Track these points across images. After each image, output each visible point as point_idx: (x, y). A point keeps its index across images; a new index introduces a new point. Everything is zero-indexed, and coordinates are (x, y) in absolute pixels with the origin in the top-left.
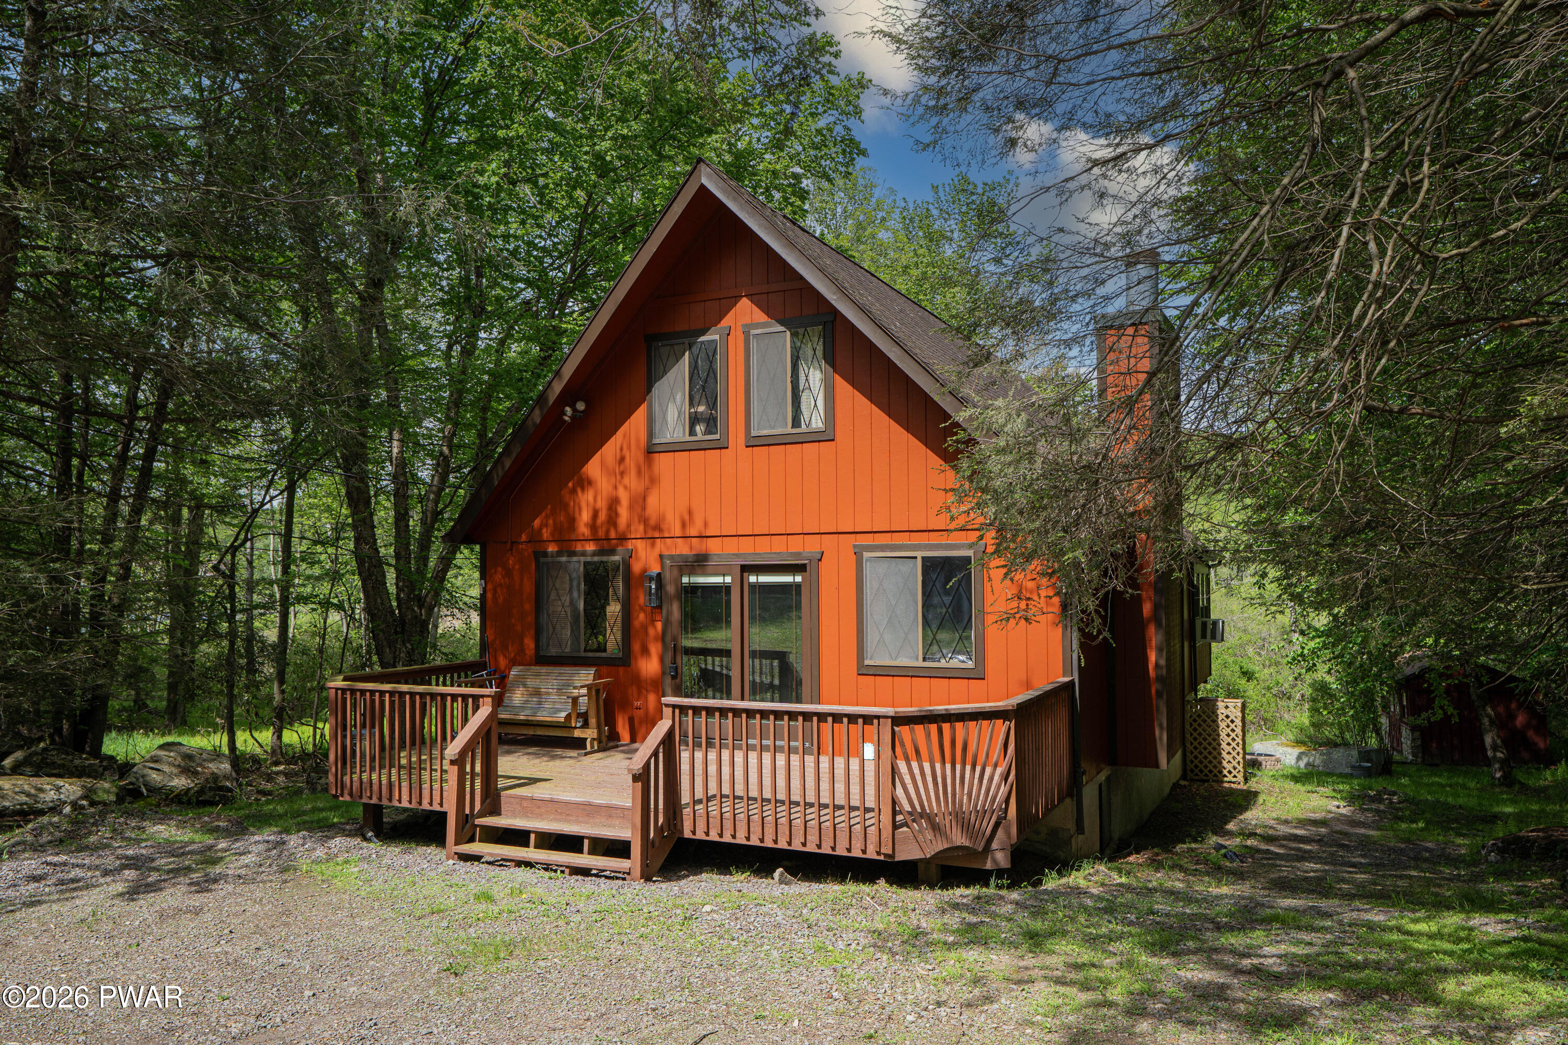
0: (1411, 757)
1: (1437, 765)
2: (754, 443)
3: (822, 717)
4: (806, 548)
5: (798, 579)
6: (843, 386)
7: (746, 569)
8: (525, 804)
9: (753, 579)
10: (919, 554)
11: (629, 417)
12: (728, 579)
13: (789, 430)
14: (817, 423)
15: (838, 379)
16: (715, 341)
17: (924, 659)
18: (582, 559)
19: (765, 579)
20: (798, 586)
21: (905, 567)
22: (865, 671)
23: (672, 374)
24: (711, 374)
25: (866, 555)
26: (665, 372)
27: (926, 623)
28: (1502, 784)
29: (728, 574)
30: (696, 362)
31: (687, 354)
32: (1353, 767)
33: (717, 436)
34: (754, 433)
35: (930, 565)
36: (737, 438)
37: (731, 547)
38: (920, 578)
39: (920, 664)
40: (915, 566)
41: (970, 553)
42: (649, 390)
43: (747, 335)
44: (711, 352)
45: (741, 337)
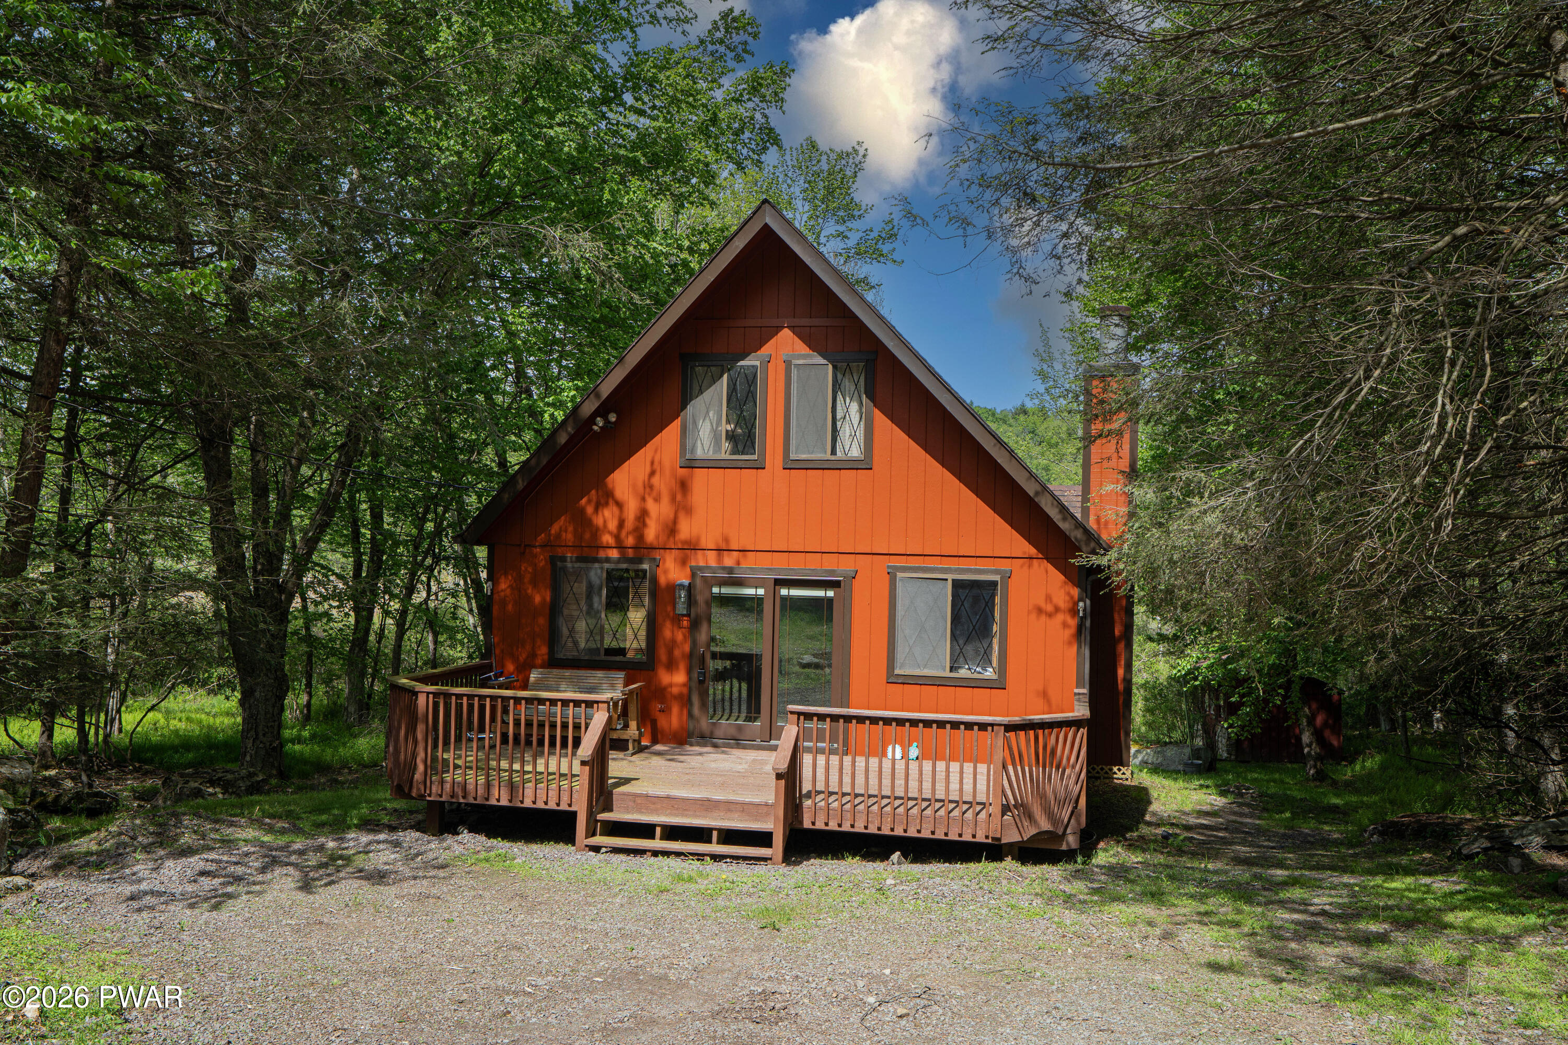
0: (1225, 755)
1: (1248, 762)
2: (791, 466)
3: (848, 719)
4: (841, 567)
5: (830, 594)
6: (880, 419)
7: (779, 583)
8: (639, 800)
9: (784, 592)
10: (950, 577)
11: (661, 430)
12: (761, 592)
13: (828, 456)
14: (855, 452)
15: (877, 413)
16: (755, 367)
17: (951, 671)
18: (606, 566)
19: (796, 592)
20: (830, 600)
21: (937, 587)
22: (894, 679)
23: (708, 395)
24: (750, 398)
25: (900, 575)
26: (701, 392)
27: (954, 637)
28: (1315, 780)
29: (761, 587)
30: (735, 385)
31: (725, 376)
32: (1186, 764)
33: (755, 457)
34: (793, 456)
35: (958, 585)
36: (774, 459)
37: (765, 561)
38: (950, 598)
39: (947, 674)
40: (946, 587)
41: (997, 578)
42: (684, 407)
43: (788, 363)
44: (751, 379)
45: (782, 366)
